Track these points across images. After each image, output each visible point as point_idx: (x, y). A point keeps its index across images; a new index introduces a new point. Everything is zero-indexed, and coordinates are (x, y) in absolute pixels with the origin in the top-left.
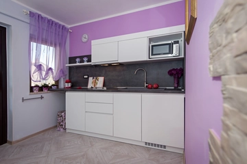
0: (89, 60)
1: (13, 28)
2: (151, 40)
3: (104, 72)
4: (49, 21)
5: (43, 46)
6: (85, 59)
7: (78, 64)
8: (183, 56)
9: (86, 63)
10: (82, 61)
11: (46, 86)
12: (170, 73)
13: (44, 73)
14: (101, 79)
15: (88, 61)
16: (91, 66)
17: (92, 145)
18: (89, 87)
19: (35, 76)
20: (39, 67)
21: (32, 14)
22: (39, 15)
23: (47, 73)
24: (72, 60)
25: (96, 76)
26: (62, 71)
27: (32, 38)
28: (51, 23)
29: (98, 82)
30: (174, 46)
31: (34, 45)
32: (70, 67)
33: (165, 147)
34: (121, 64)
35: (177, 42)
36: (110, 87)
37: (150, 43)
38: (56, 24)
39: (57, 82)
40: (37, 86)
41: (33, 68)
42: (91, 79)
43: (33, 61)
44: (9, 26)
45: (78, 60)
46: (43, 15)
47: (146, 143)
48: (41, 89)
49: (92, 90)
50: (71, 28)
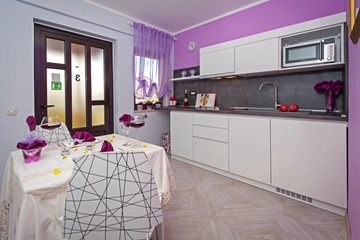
0: (197, 73)
1: (118, 42)
2: (284, 41)
3: (216, 87)
4: (152, 30)
5: (146, 59)
6: (193, 72)
7: (184, 78)
8: (343, 62)
9: (193, 77)
10: (188, 75)
11: (149, 104)
12: (319, 88)
13: (147, 90)
14: (212, 97)
15: (195, 75)
16: (199, 80)
17: (202, 180)
18: (197, 106)
19: (140, 93)
20: (143, 83)
21: (135, 25)
22: (142, 26)
23: (151, 90)
24: (177, 73)
25: (205, 92)
26: (166, 87)
27: (136, 52)
28: (154, 32)
29: (209, 101)
30: (326, 47)
31: (138, 58)
32: (175, 82)
33: (310, 200)
34: (239, 77)
35: (332, 41)
36: (223, 107)
37: (283, 45)
38: (160, 33)
39: (161, 100)
40: (141, 104)
41: (137, 84)
42: (199, 96)
43: (137, 75)
44: (114, 40)
45: (184, 73)
46: (147, 24)
47: (278, 189)
48: (145, 106)
49: (200, 110)
50: (176, 36)
